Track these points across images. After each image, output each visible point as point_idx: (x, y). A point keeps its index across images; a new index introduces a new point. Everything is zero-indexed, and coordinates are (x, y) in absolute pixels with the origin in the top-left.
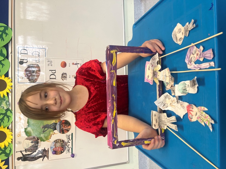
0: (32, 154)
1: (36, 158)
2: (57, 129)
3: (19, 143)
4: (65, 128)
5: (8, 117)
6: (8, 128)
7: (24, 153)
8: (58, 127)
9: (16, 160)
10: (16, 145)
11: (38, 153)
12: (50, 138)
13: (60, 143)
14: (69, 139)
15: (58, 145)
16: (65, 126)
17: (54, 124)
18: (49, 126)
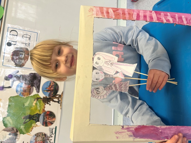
2: (40, 120)
4: (49, 120)
8: (41, 118)
12: (31, 131)
13: (41, 138)
14: (52, 133)
15: (39, 139)
16: (50, 118)
17: (37, 115)
18: (32, 117)
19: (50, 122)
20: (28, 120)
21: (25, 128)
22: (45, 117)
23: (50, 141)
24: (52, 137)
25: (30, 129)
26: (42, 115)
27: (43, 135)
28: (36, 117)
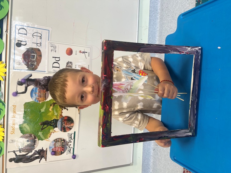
2: (58, 126)
4: (68, 126)
7: (18, 153)
8: (59, 124)
12: (50, 137)
13: (60, 143)
14: (71, 139)
15: (58, 145)
16: (68, 123)
17: (54, 121)
18: (49, 123)
19: (69, 128)
20: (45, 126)
21: (43, 134)
22: (63, 123)
23: (69, 146)
24: (71, 142)
25: (49, 135)
26: (60, 120)
27: (61, 140)
28: (53, 122)
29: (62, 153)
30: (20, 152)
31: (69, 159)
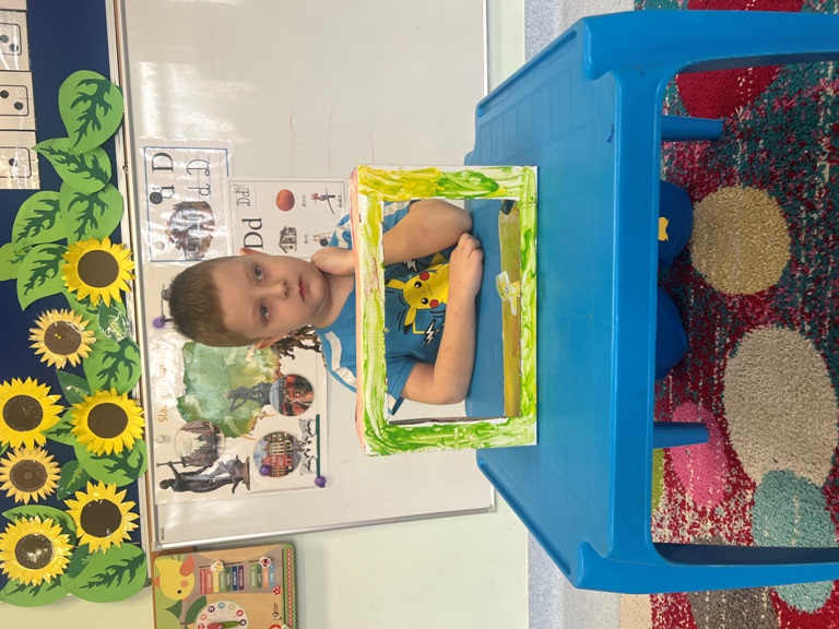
0: (200, 471)
1: (213, 484)
2: (271, 401)
3: (165, 439)
4: (297, 400)
5: (128, 363)
6: (130, 396)
7: (180, 469)
8: (274, 395)
9: (158, 488)
10: (155, 445)
11: (218, 469)
12: (253, 429)
13: (282, 445)
14: (310, 433)
15: (276, 449)
16: (297, 392)
17: (261, 387)
18: (248, 393)
19: (301, 404)
20: (240, 401)
21: (235, 421)
22: (285, 393)
23: (305, 454)
24: (309, 442)
25: (249, 424)
26: (275, 385)
27: (284, 438)
28: (259, 392)
29: (287, 472)
30: (185, 466)
31: (308, 488)
